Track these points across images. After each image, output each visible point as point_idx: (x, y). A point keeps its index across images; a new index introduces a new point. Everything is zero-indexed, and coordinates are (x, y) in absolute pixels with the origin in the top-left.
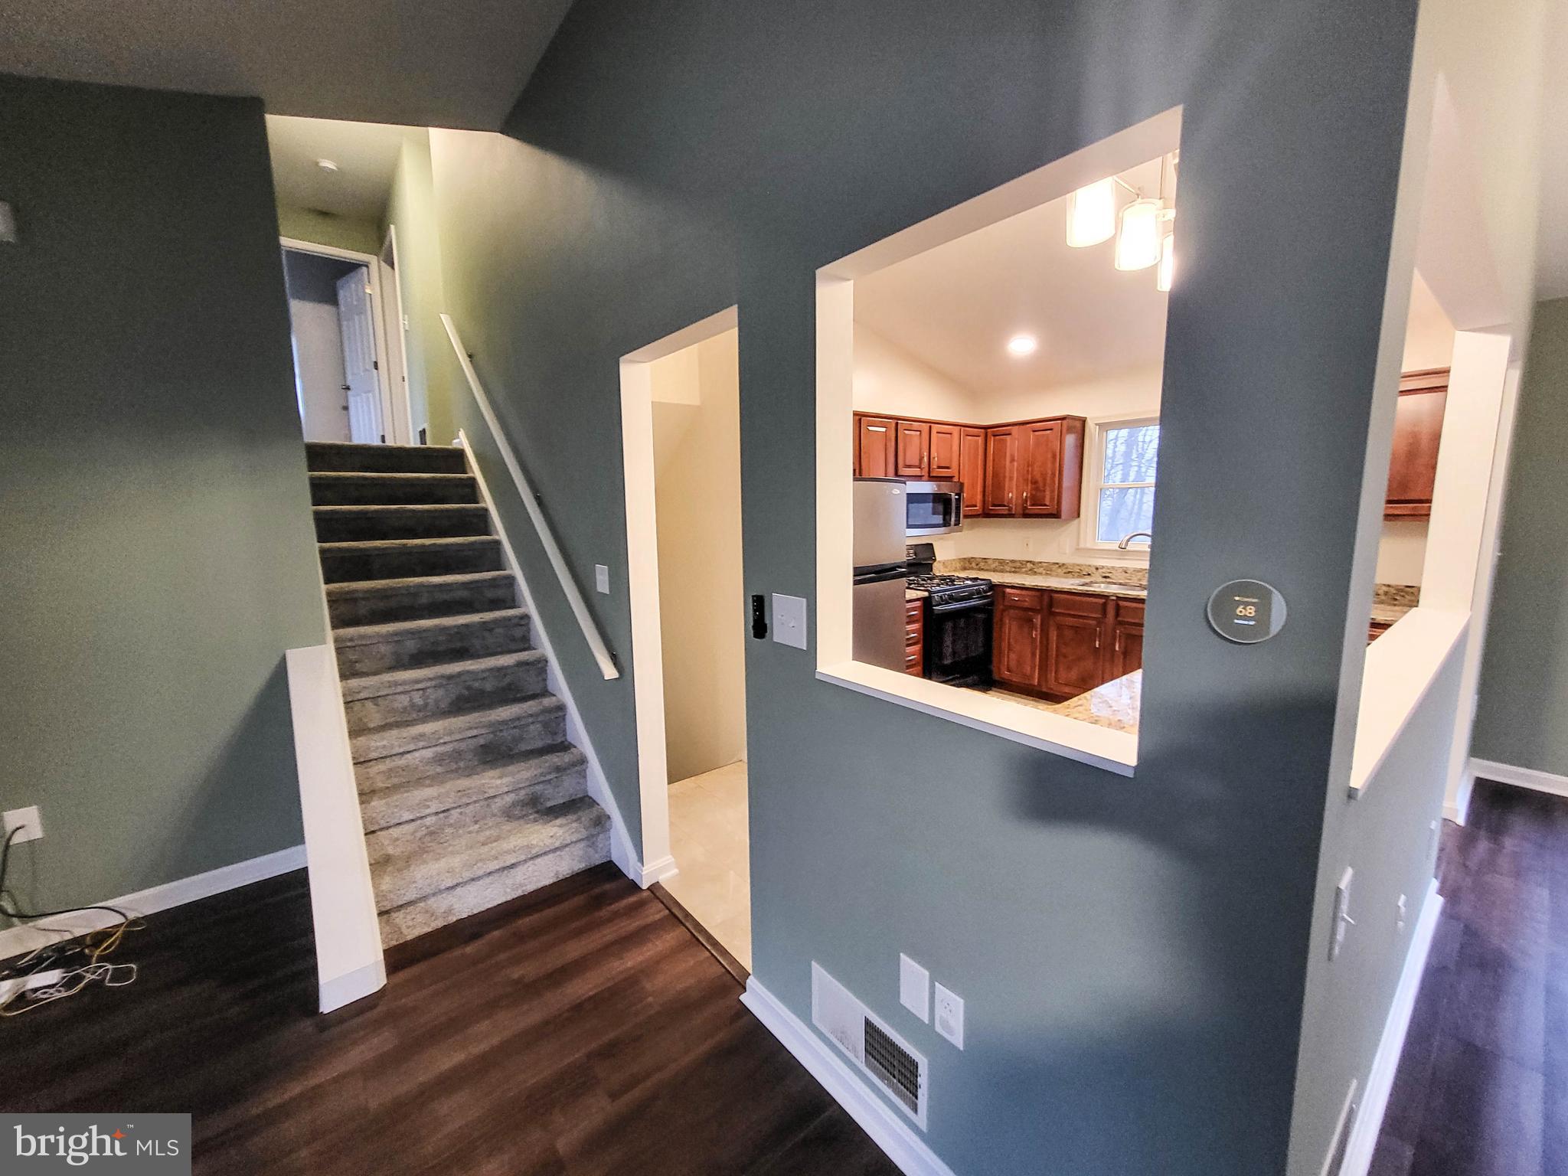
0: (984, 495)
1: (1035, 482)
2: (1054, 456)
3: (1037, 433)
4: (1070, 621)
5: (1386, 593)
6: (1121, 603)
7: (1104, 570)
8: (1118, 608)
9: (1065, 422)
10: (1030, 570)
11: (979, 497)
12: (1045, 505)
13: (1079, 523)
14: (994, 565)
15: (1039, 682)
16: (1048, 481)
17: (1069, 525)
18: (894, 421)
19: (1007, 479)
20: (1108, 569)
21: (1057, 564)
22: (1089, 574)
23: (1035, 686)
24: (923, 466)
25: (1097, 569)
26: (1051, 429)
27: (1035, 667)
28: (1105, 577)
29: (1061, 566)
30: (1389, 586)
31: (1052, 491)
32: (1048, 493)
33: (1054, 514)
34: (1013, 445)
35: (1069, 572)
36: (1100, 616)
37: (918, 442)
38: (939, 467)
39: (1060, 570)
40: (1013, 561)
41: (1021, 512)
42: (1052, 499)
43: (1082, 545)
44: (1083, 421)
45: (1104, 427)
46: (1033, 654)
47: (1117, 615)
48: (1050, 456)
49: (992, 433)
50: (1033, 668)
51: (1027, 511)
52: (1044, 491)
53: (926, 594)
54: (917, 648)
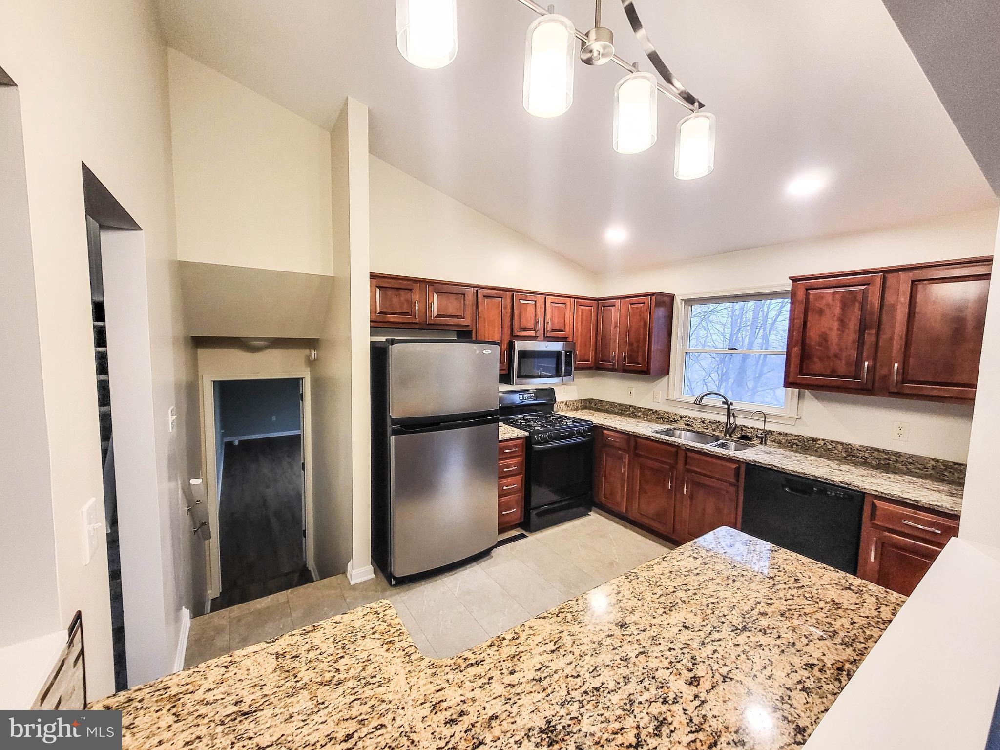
0: (596, 353)
1: (631, 344)
2: (645, 324)
3: (633, 306)
4: (650, 463)
5: (934, 468)
6: (689, 454)
7: (687, 419)
8: (686, 457)
9: (654, 298)
10: (632, 413)
11: (592, 354)
12: (639, 364)
13: (669, 378)
14: (607, 407)
15: (626, 510)
16: (641, 344)
17: (659, 381)
18: (511, 293)
19: (612, 341)
20: (689, 418)
21: (652, 410)
22: (675, 421)
23: (623, 513)
24: (537, 329)
25: (681, 417)
26: (644, 303)
27: (623, 497)
28: (688, 425)
29: (656, 412)
30: (937, 461)
31: (644, 352)
32: (640, 354)
33: (645, 371)
34: (615, 315)
35: (660, 418)
36: (673, 462)
37: (533, 310)
38: (553, 330)
39: (653, 416)
40: (620, 405)
41: (622, 368)
42: (644, 358)
43: (670, 398)
44: (672, 297)
45: (689, 302)
46: (623, 487)
47: (686, 463)
48: (642, 323)
49: (601, 304)
50: (622, 497)
51: (626, 368)
52: (638, 352)
53: (527, 434)
54: (519, 478)
